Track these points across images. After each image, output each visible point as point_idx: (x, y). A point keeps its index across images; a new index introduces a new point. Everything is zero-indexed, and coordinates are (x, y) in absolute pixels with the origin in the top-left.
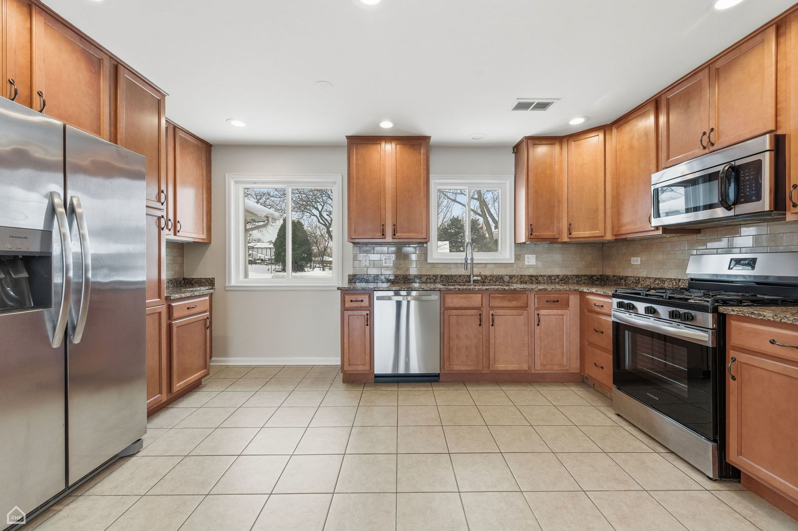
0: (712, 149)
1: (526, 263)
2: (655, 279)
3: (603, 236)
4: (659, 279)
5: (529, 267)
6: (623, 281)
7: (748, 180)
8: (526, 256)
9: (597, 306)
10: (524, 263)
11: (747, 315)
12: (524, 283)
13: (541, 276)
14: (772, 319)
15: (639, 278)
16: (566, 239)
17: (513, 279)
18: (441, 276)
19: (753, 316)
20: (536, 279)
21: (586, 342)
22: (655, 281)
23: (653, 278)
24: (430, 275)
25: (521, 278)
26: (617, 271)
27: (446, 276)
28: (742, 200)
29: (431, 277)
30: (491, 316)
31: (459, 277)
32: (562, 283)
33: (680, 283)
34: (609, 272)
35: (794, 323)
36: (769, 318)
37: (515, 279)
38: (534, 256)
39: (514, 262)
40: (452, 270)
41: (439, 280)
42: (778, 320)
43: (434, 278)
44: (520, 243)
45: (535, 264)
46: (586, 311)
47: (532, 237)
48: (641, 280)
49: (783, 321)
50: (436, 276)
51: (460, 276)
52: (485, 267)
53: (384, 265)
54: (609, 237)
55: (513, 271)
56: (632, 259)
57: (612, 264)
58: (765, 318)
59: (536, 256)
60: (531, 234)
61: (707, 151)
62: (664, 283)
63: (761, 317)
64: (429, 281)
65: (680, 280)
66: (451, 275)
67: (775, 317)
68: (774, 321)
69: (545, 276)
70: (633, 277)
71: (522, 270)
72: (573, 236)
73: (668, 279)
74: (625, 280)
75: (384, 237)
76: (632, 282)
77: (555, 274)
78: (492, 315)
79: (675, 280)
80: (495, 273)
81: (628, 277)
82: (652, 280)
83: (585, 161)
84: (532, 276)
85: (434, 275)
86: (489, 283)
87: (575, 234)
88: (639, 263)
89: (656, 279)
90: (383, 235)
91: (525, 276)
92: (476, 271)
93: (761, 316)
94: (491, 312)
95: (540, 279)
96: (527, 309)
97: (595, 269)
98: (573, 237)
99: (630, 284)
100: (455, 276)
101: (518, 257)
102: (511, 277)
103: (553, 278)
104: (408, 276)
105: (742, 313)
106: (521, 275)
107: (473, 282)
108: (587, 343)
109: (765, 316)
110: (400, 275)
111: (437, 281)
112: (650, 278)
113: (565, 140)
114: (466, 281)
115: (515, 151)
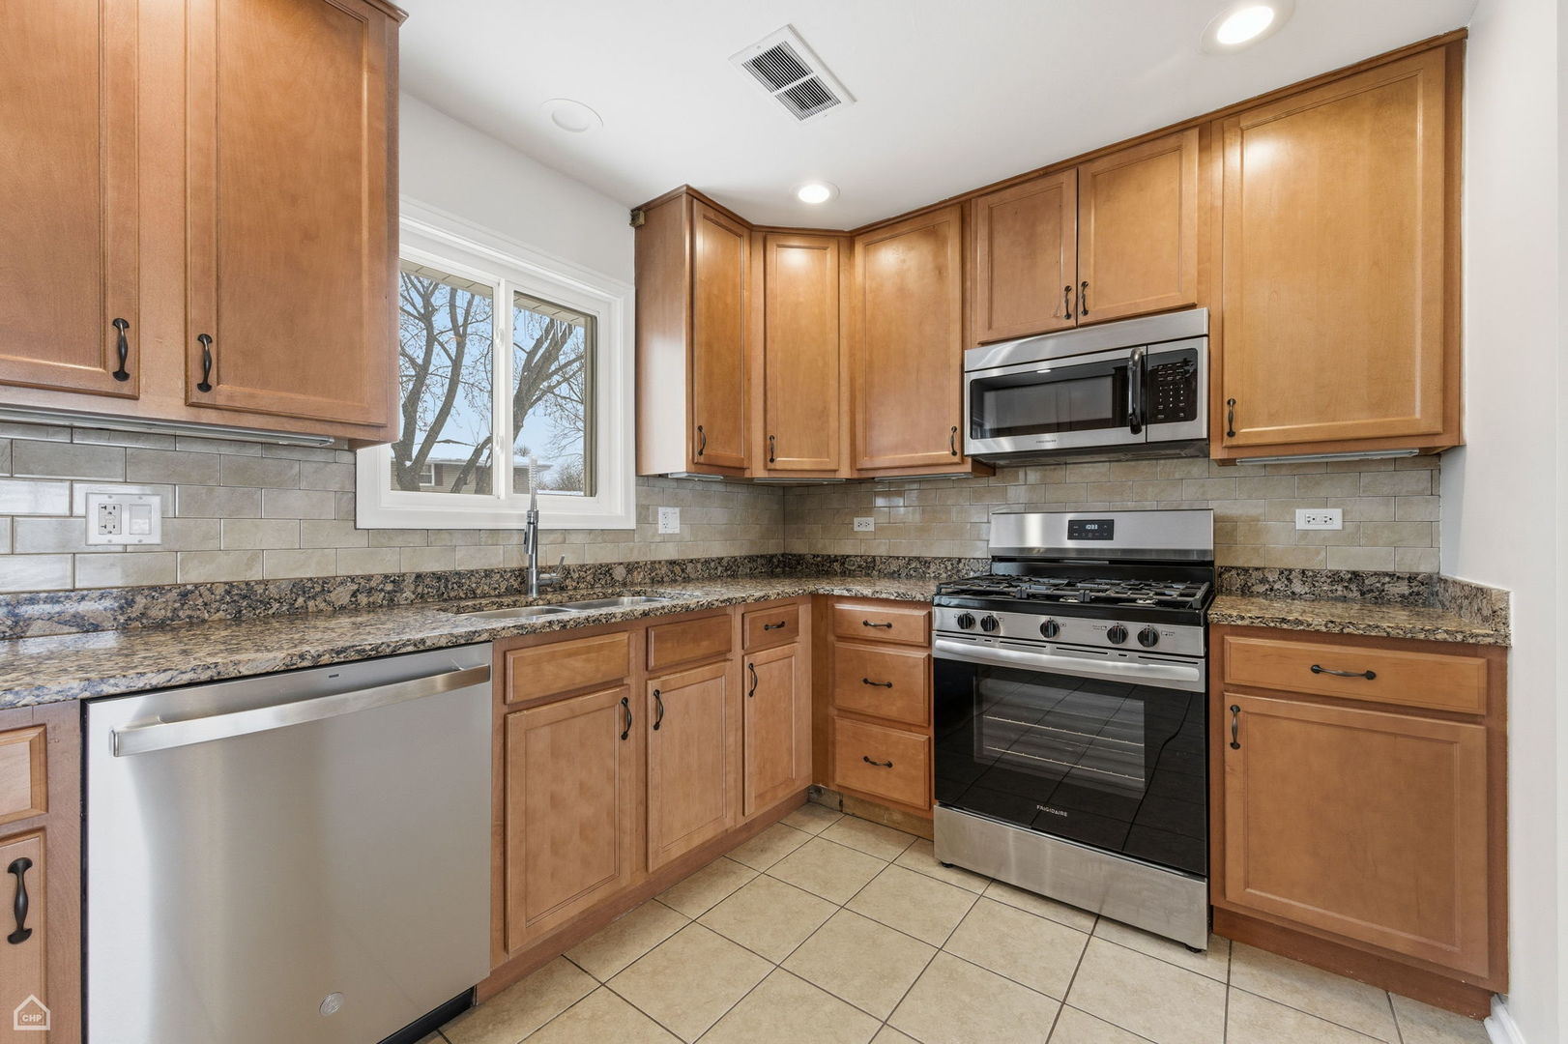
0: (1082, 319)
1: (661, 531)
2: (909, 560)
3: (835, 471)
4: (917, 558)
5: (668, 539)
6: (836, 566)
7: (1174, 382)
8: (661, 510)
9: (875, 626)
10: (657, 530)
11: (1272, 625)
12: (659, 582)
13: (691, 561)
14: (1324, 629)
15: (874, 557)
16: (758, 472)
17: (635, 573)
18: (419, 576)
19: (1285, 626)
20: (683, 571)
21: (833, 712)
22: (908, 564)
23: (904, 558)
24: (369, 578)
25: (652, 570)
26: (819, 546)
27: (438, 577)
28: (1161, 416)
29: (373, 584)
30: (651, 699)
31: (486, 576)
32: (728, 576)
33: (961, 565)
34: (799, 547)
35: (1368, 633)
36: (1318, 628)
37: (639, 572)
38: (677, 510)
39: (635, 528)
40: (460, 554)
41: (408, 594)
42: (1336, 630)
43: (389, 587)
44: (648, 476)
45: (677, 531)
46: (831, 638)
47: (702, 459)
48: (878, 563)
49: (1346, 631)
50: (397, 581)
51: (488, 573)
52: (564, 542)
53: (96, 537)
54: (845, 473)
55: (632, 550)
56: (856, 520)
57: (807, 531)
58: (1310, 629)
59: (681, 512)
60: (701, 453)
61: (1072, 322)
62: (929, 567)
63: (1302, 628)
64: (363, 599)
65: (960, 560)
66: (458, 574)
67: (1330, 625)
68: (1328, 634)
69: (698, 561)
70: (861, 556)
71: (653, 546)
72: (777, 465)
73: (936, 558)
74: (843, 564)
75: (125, 387)
76: (859, 566)
77: (714, 556)
78: (657, 693)
79: (949, 559)
80: (589, 560)
81: (848, 556)
82: (902, 562)
83: (801, 299)
84: (675, 562)
85: (386, 577)
86: (575, 588)
87: (782, 461)
88: (871, 528)
89: (911, 559)
90: (121, 375)
91: (660, 562)
92: (548, 555)
93: (1302, 624)
94: (653, 685)
95: (690, 568)
96: (729, 656)
97: (773, 541)
98: (778, 467)
99: (854, 571)
100: (472, 573)
101: (644, 514)
102: (631, 568)
103: (712, 564)
104: (260, 589)
105: (1261, 622)
106: (652, 563)
107: (539, 592)
108: (836, 712)
109: (1309, 625)
110: (211, 587)
111: (401, 598)
112: (898, 558)
113: (759, 237)
114: (509, 591)
115: (642, 220)
